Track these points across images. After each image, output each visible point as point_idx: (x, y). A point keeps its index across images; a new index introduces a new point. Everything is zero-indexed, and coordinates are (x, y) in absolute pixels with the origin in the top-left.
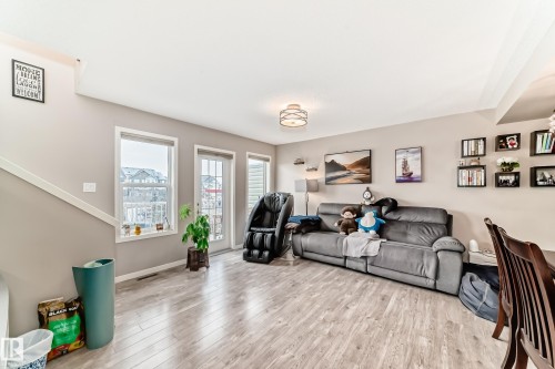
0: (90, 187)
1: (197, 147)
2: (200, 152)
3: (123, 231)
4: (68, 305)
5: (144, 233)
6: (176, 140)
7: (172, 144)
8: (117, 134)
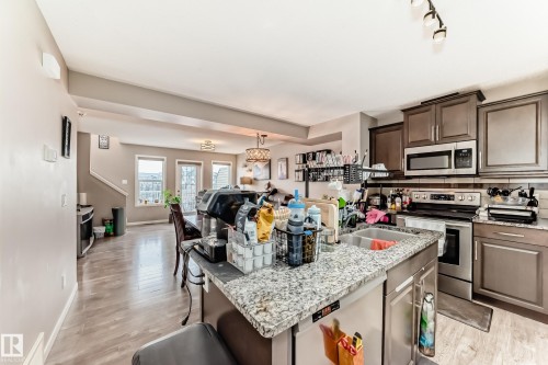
0: (125, 182)
1: (177, 160)
2: (179, 163)
3: (139, 202)
4: (111, 221)
5: (148, 203)
7: (163, 160)
8: (136, 158)
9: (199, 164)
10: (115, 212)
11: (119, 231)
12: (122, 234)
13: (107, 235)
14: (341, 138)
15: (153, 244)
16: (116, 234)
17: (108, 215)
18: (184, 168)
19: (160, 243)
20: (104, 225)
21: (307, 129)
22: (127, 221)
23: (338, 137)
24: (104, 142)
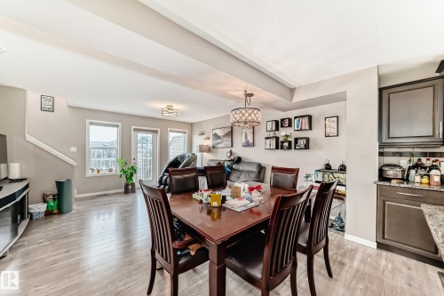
0: (74, 149)
1: (133, 127)
2: (135, 130)
3: (90, 171)
4: (54, 196)
5: (101, 173)
6: (120, 124)
7: (117, 126)
8: (87, 123)
9: (156, 132)
10: (60, 185)
11: (65, 207)
12: (70, 210)
13: (49, 214)
14: (345, 99)
15: (107, 216)
16: (60, 211)
17: (52, 189)
18: (140, 135)
19: (114, 215)
20: (45, 201)
21: (292, 91)
22: (75, 193)
23: (341, 98)
24: (47, 105)
